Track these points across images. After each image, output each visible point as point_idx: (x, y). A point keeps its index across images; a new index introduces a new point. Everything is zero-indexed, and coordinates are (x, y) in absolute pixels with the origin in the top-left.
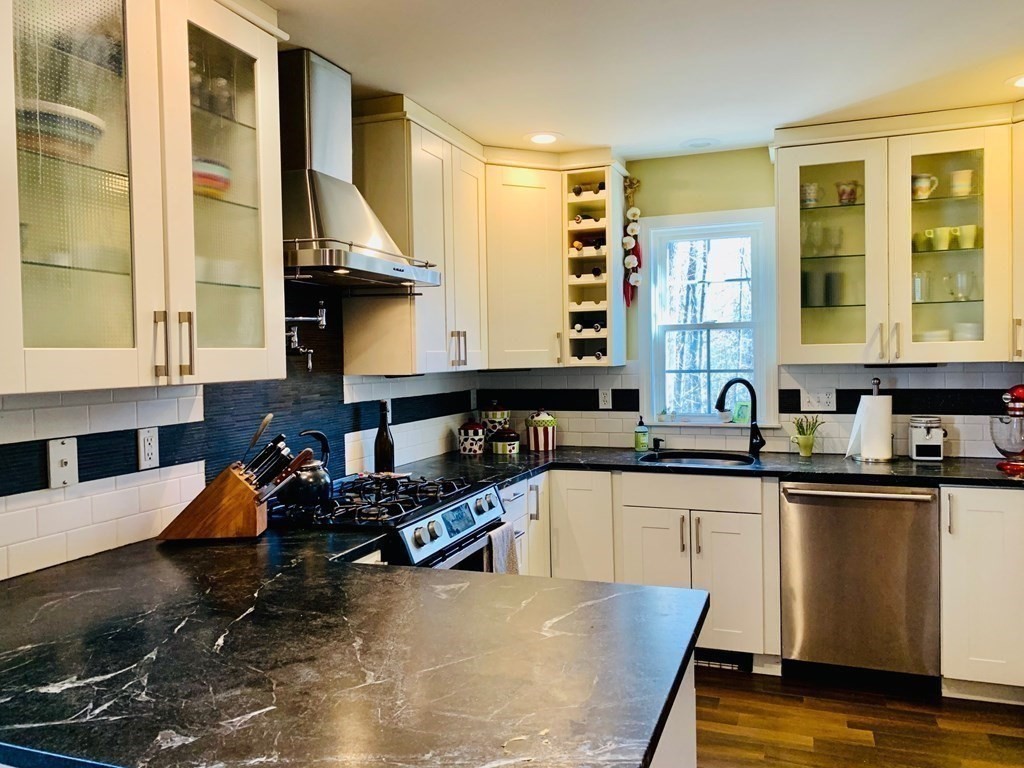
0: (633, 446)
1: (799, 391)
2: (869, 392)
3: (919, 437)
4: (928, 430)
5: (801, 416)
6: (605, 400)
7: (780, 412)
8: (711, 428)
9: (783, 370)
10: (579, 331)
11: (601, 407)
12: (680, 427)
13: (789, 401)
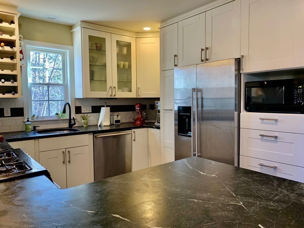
0: (25, 130)
1: (81, 106)
2: (104, 106)
3: (115, 118)
4: (118, 116)
5: (82, 115)
6: (7, 113)
7: (76, 113)
8: (52, 120)
9: (76, 100)
10: (4, 82)
11: (5, 116)
12: (41, 121)
13: (78, 110)
